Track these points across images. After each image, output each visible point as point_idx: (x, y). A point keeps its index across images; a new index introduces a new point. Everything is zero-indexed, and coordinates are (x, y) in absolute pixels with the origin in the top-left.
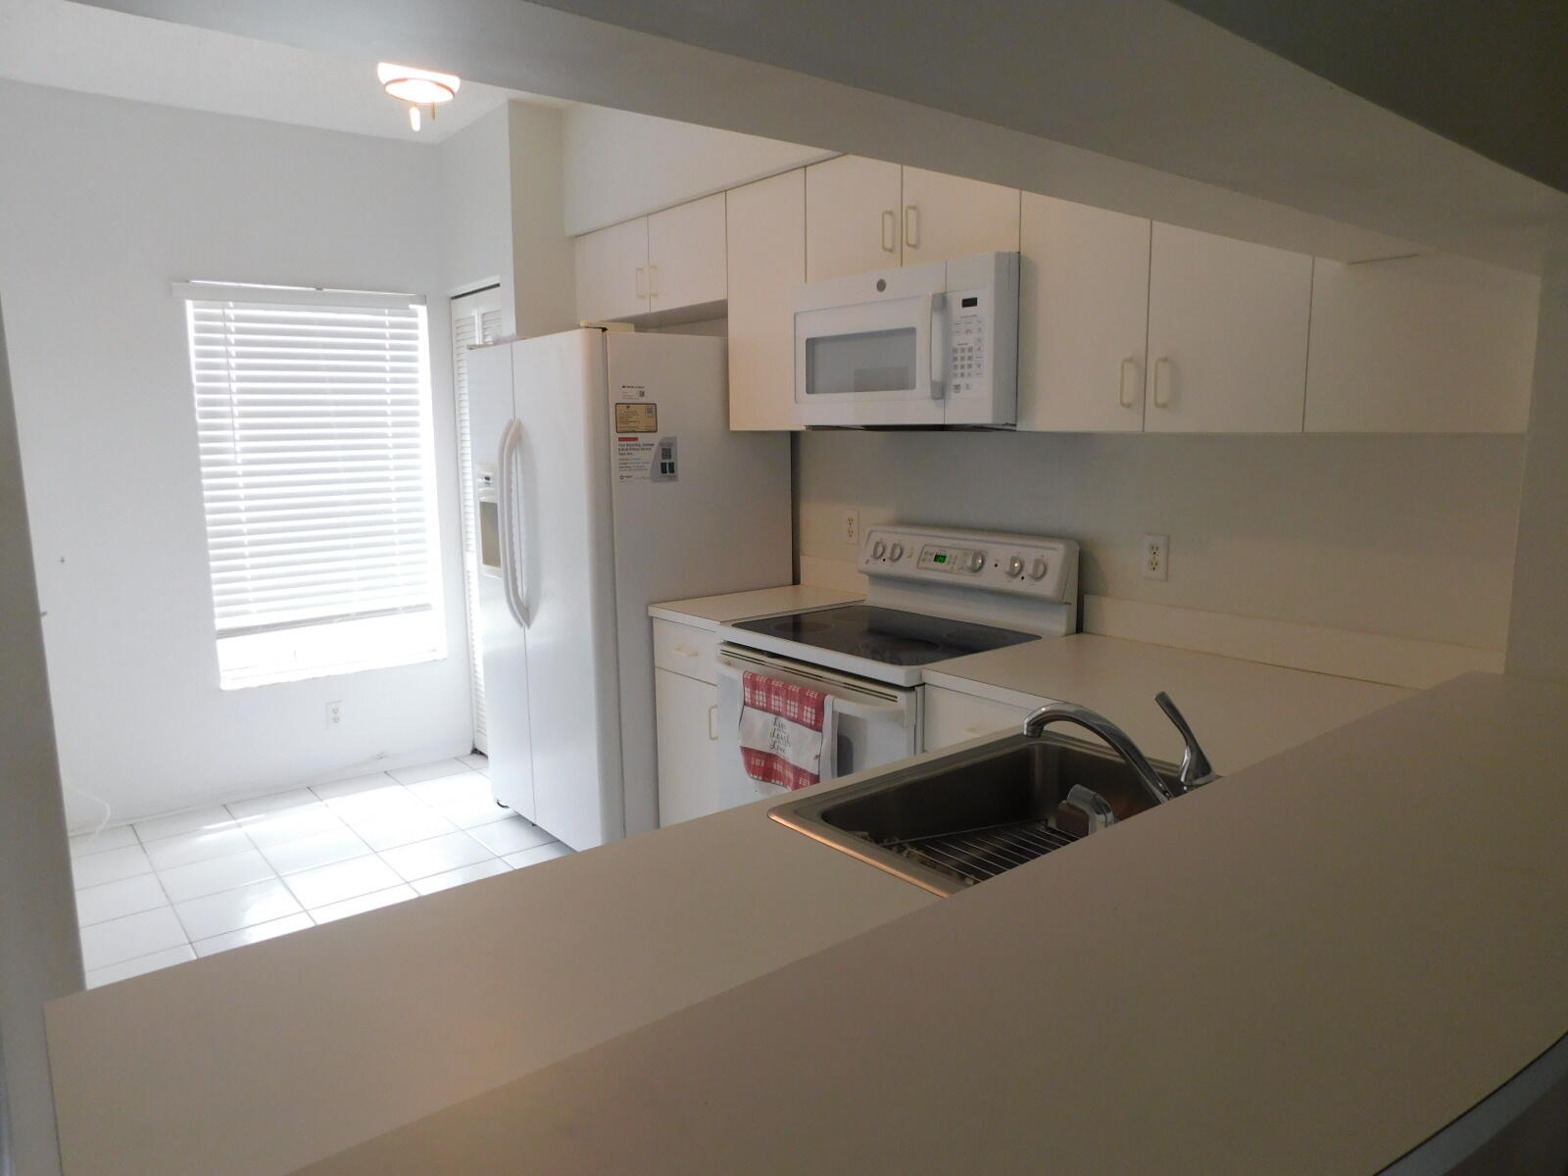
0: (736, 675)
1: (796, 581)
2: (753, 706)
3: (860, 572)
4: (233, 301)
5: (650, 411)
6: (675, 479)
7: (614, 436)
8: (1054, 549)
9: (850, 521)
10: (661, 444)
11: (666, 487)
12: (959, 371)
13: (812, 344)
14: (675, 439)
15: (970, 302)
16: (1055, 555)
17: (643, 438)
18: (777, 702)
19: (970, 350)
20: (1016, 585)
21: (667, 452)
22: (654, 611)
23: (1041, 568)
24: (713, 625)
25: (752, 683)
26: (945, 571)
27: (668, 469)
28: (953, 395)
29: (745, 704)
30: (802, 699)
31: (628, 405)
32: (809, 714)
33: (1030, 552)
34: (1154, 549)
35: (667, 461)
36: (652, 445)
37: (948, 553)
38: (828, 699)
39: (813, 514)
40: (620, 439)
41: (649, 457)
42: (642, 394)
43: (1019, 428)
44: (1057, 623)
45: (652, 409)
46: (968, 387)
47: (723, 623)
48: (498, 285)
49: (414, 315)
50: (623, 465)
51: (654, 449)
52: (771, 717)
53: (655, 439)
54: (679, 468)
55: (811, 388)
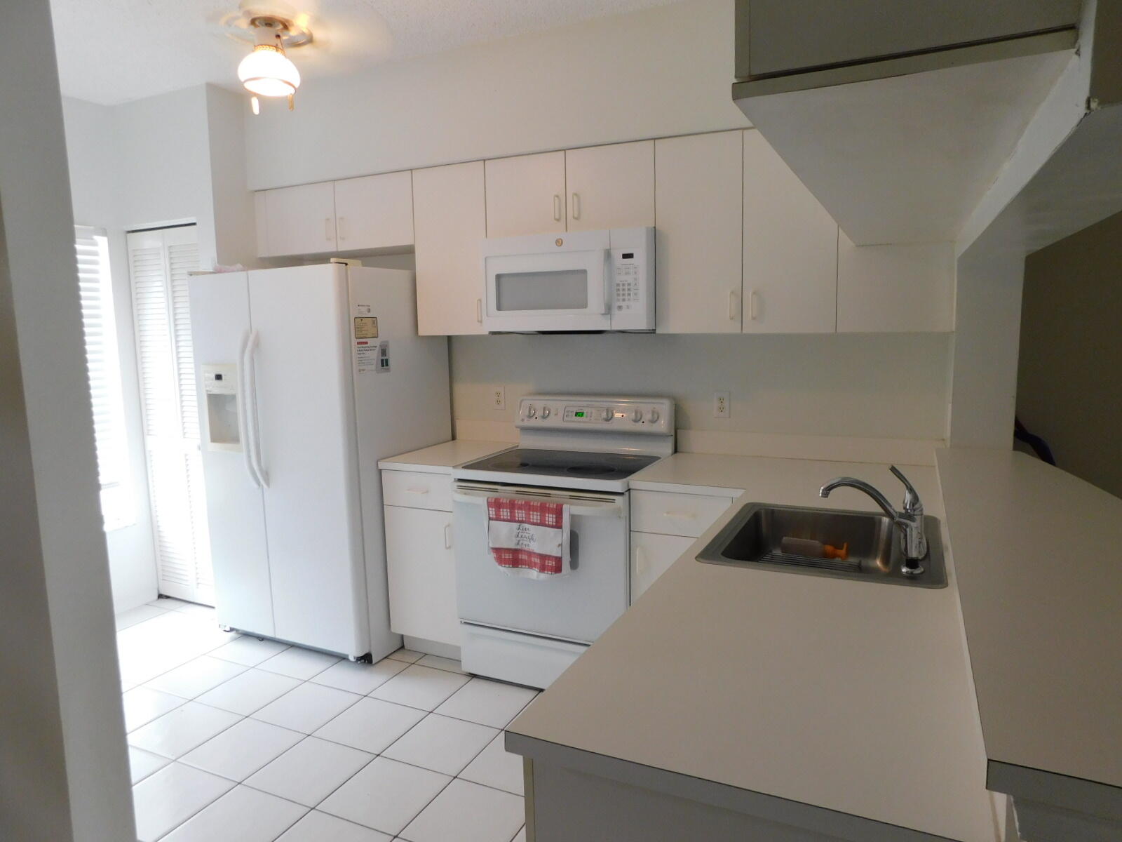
0: (480, 500)
1: (454, 438)
2: (498, 519)
3: (517, 427)
5: (374, 323)
6: (388, 370)
7: (354, 341)
8: (662, 403)
9: (498, 394)
10: (380, 346)
11: (384, 376)
12: (621, 297)
13: (499, 277)
14: (387, 342)
15: (628, 256)
16: (665, 407)
17: (371, 342)
18: (520, 514)
19: (629, 284)
20: (639, 427)
21: (384, 352)
22: (382, 465)
23: (656, 416)
25: (496, 505)
26: (584, 422)
27: (385, 363)
28: (615, 311)
29: (490, 519)
30: (543, 509)
31: (362, 318)
32: (550, 519)
33: (646, 407)
34: (721, 400)
35: (384, 358)
36: (376, 347)
37: (585, 410)
38: (565, 507)
40: (358, 343)
41: (374, 355)
42: (369, 311)
43: (657, 332)
44: (665, 448)
45: (375, 321)
46: (628, 307)
47: (454, 467)
48: (194, 224)
49: (95, 244)
50: (361, 362)
51: (377, 349)
52: (515, 525)
53: (377, 342)
54: (390, 362)
55: (499, 308)
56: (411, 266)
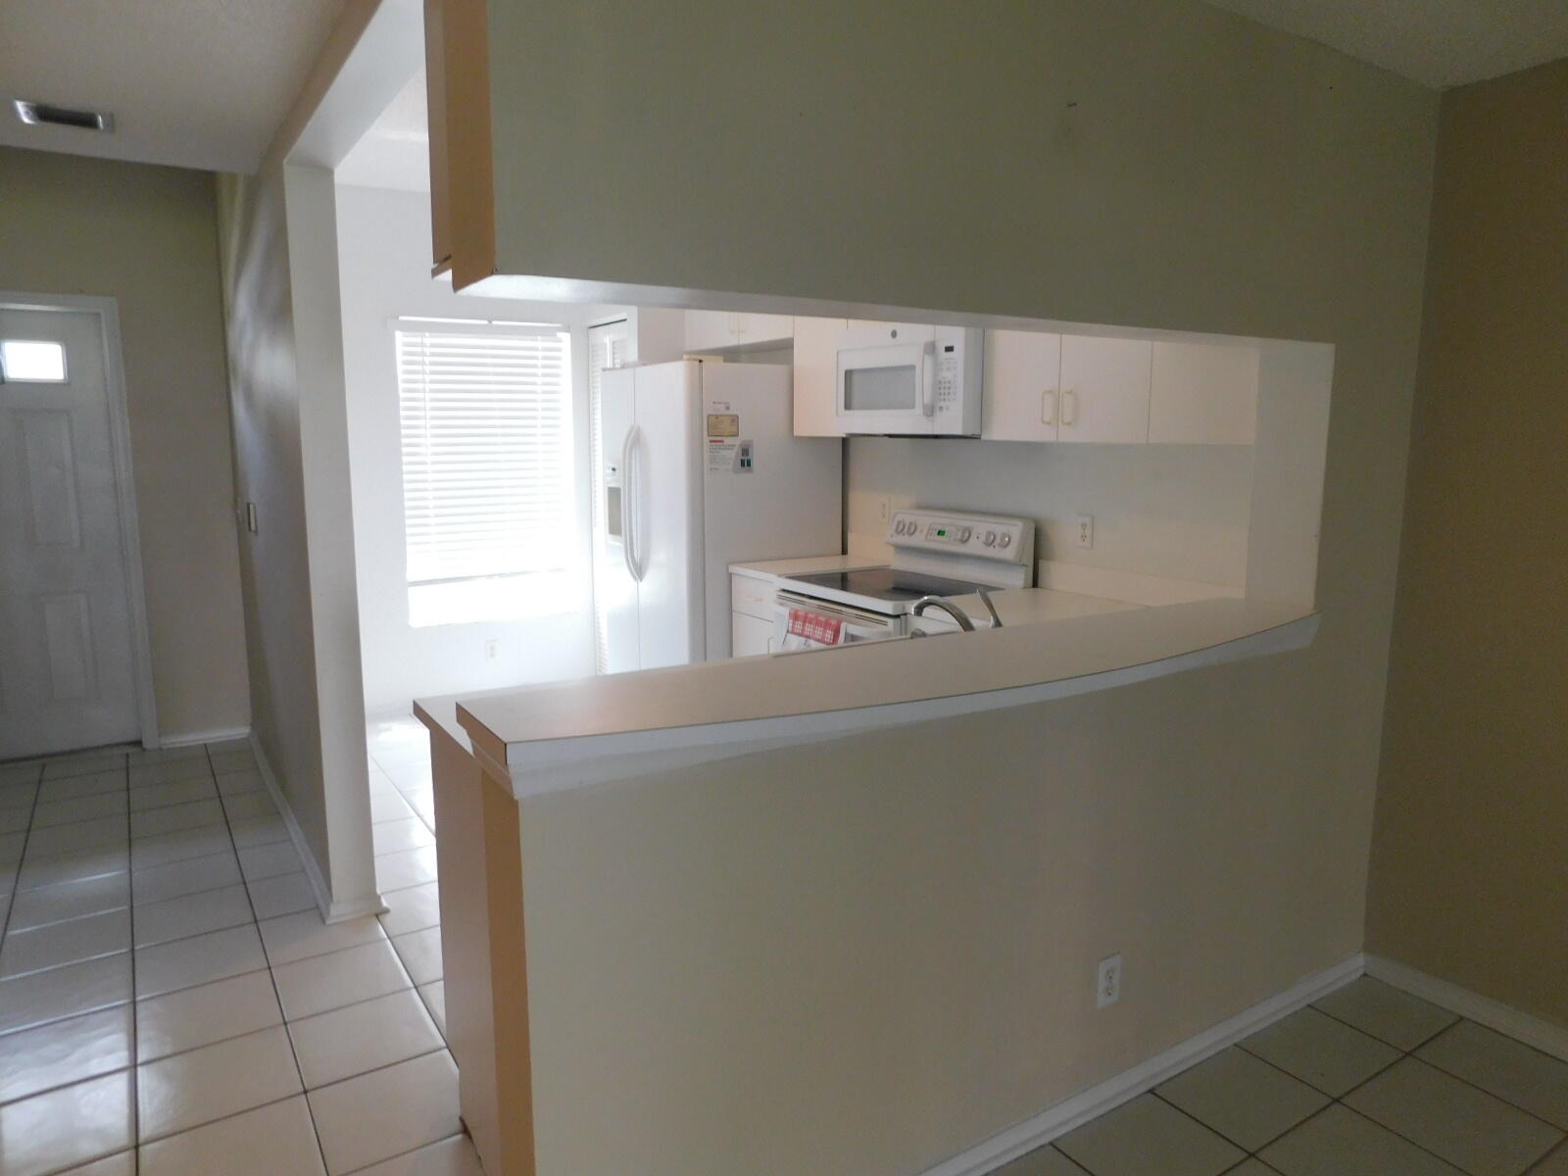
0: (785, 611)
1: (844, 551)
2: (793, 633)
3: (888, 543)
4: (429, 332)
5: (733, 421)
6: (750, 471)
7: (707, 440)
8: (1015, 525)
9: (884, 505)
10: (740, 445)
11: (744, 477)
12: (942, 397)
13: (849, 374)
14: (752, 441)
15: (949, 349)
16: (1016, 530)
17: (728, 441)
18: (809, 629)
19: (949, 382)
20: (991, 552)
21: (745, 452)
22: (733, 569)
23: (1007, 539)
24: (772, 577)
25: (795, 616)
26: (945, 542)
27: (746, 463)
28: (938, 413)
29: (788, 631)
30: (826, 625)
31: (717, 417)
32: (829, 635)
33: (999, 527)
34: (1084, 526)
35: (745, 458)
36: (734, 446)
37: (946, 529)
38: (843, 626)
39: (857, 500)
40: (711, 441)
41: (732, 455)
42: (728, 408)
43: (983, 437)
44: (1018, 578)
45: (735, 419)
46: (947, 409)
47: (779, 576)
48: (625, 320)
49: (560, 341)
50: (712, 460)
51: (736, 449)
52: (803, 639)
53: (737, 441)
54: (754, 463)
55: (848, 406)
56: (789, 361)
